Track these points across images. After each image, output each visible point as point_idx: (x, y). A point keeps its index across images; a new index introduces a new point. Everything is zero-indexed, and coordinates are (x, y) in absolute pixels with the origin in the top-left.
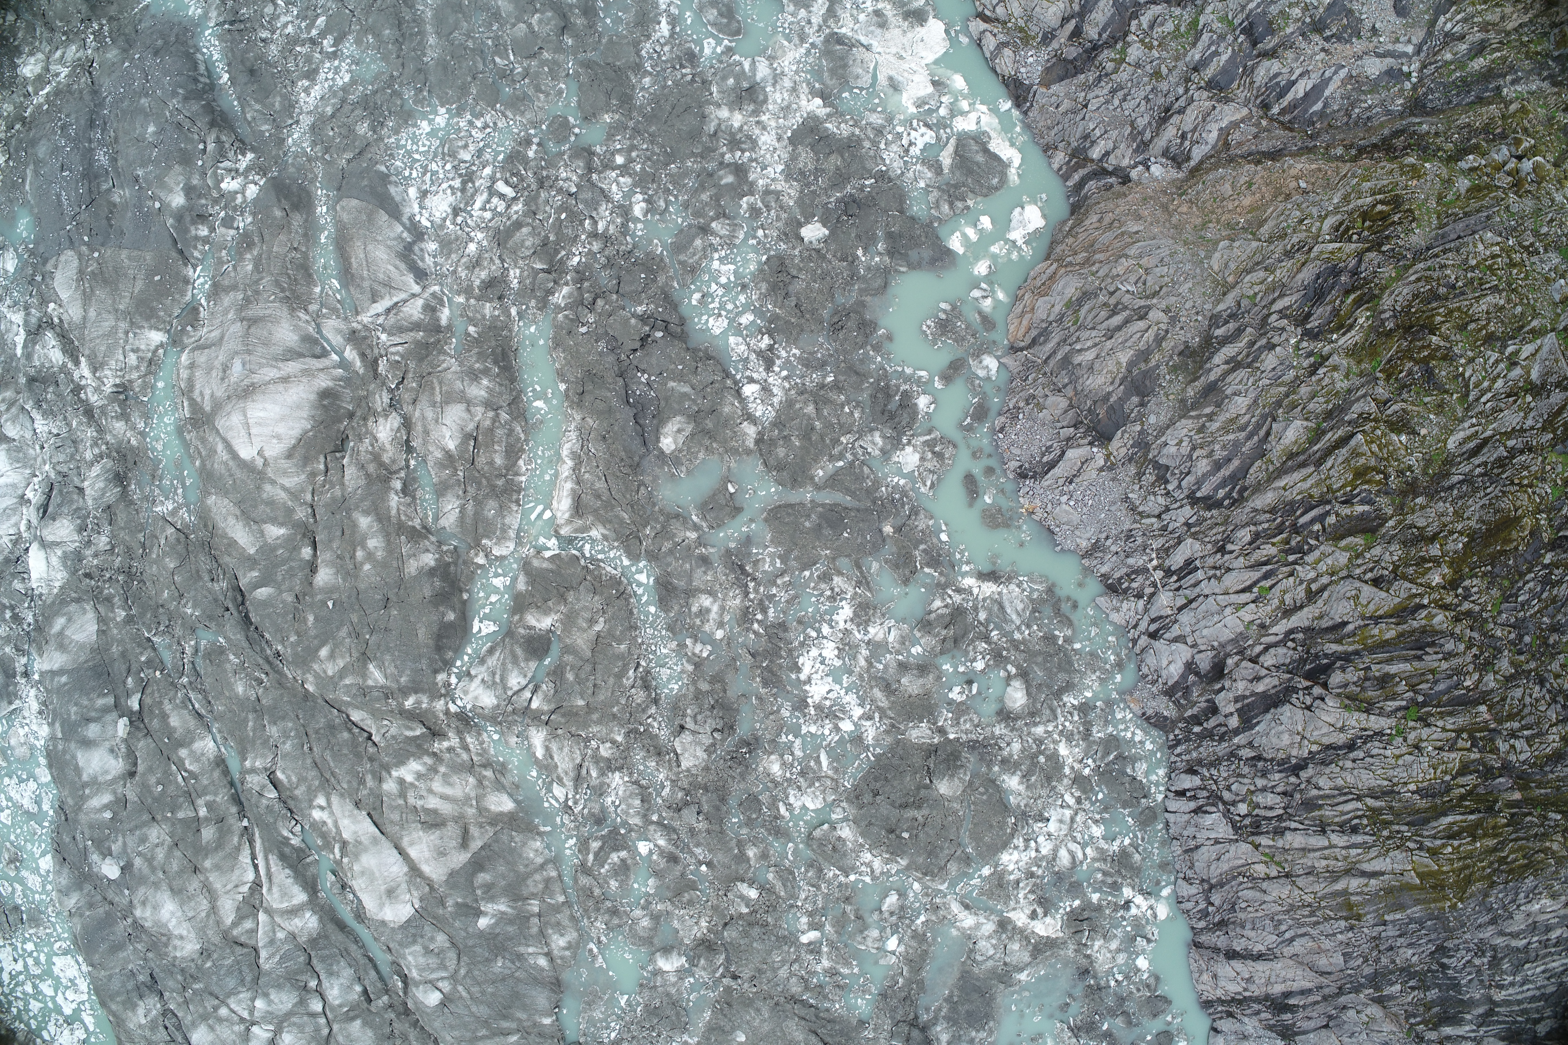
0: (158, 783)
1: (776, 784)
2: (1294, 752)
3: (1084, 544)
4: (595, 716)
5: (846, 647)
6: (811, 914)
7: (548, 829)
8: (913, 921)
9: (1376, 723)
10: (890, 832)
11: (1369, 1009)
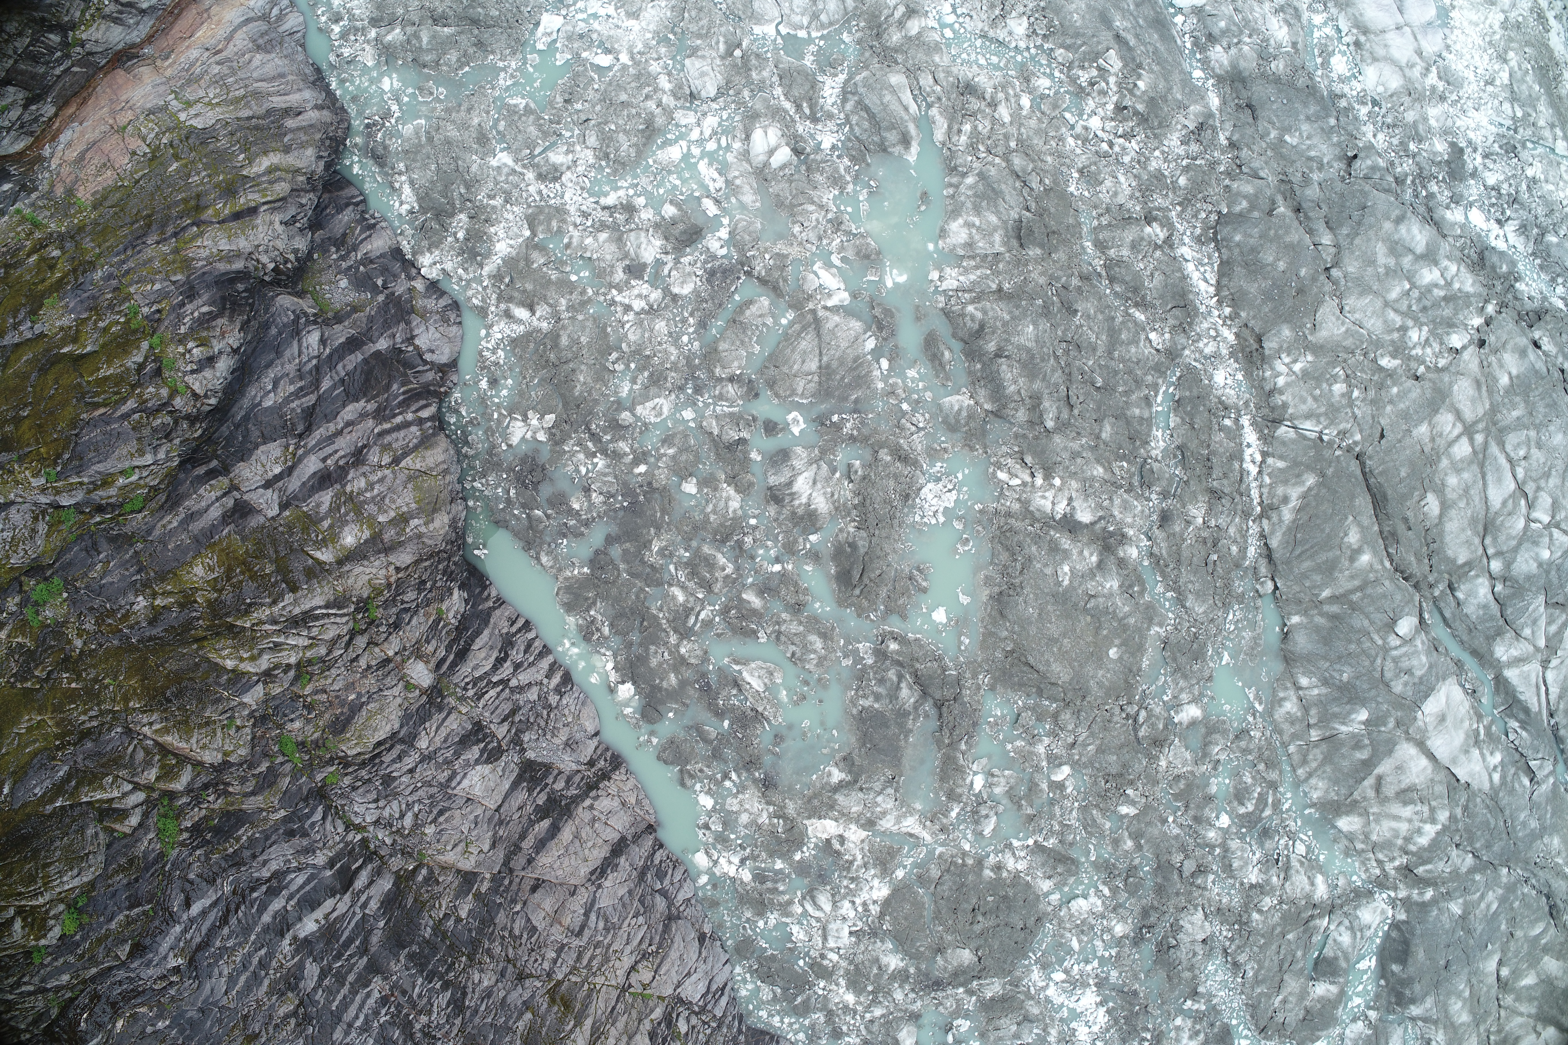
1: (1114, 909)
4: (1279, 929)
8: (962, 809)
10: (1005, 898)
11: (473, 862)
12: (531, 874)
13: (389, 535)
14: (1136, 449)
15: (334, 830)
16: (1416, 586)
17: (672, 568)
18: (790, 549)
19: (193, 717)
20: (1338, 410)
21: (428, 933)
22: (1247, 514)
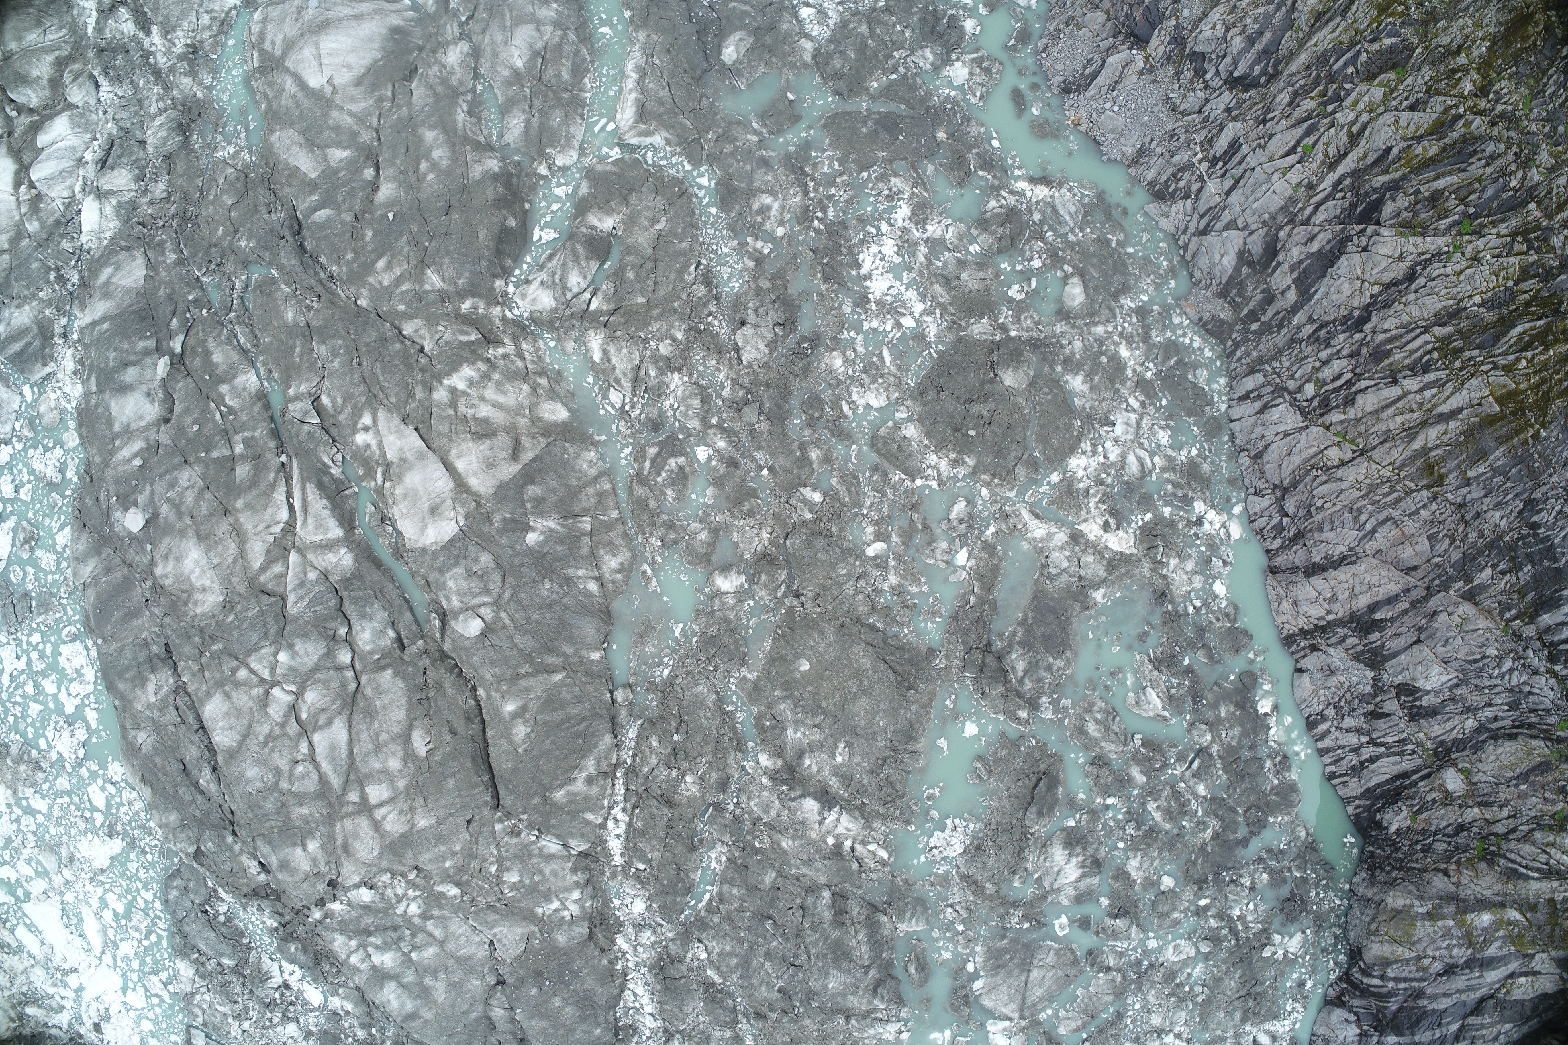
0: (194, 423)
1: (839, 383)
2: (1356, 303)
3: (1130, 151)
4: (655, 312)
5: (906, 245)
6: (876, 523)
7: (604, 438)
9: (1433, 243)
11: (1461, 608)
12: (1411, 580)
14: (743, 858)
16: (447, 658)
17: (1200, 813)
20: (516, 856)
21: (1527, 569)
22: (631, 771)
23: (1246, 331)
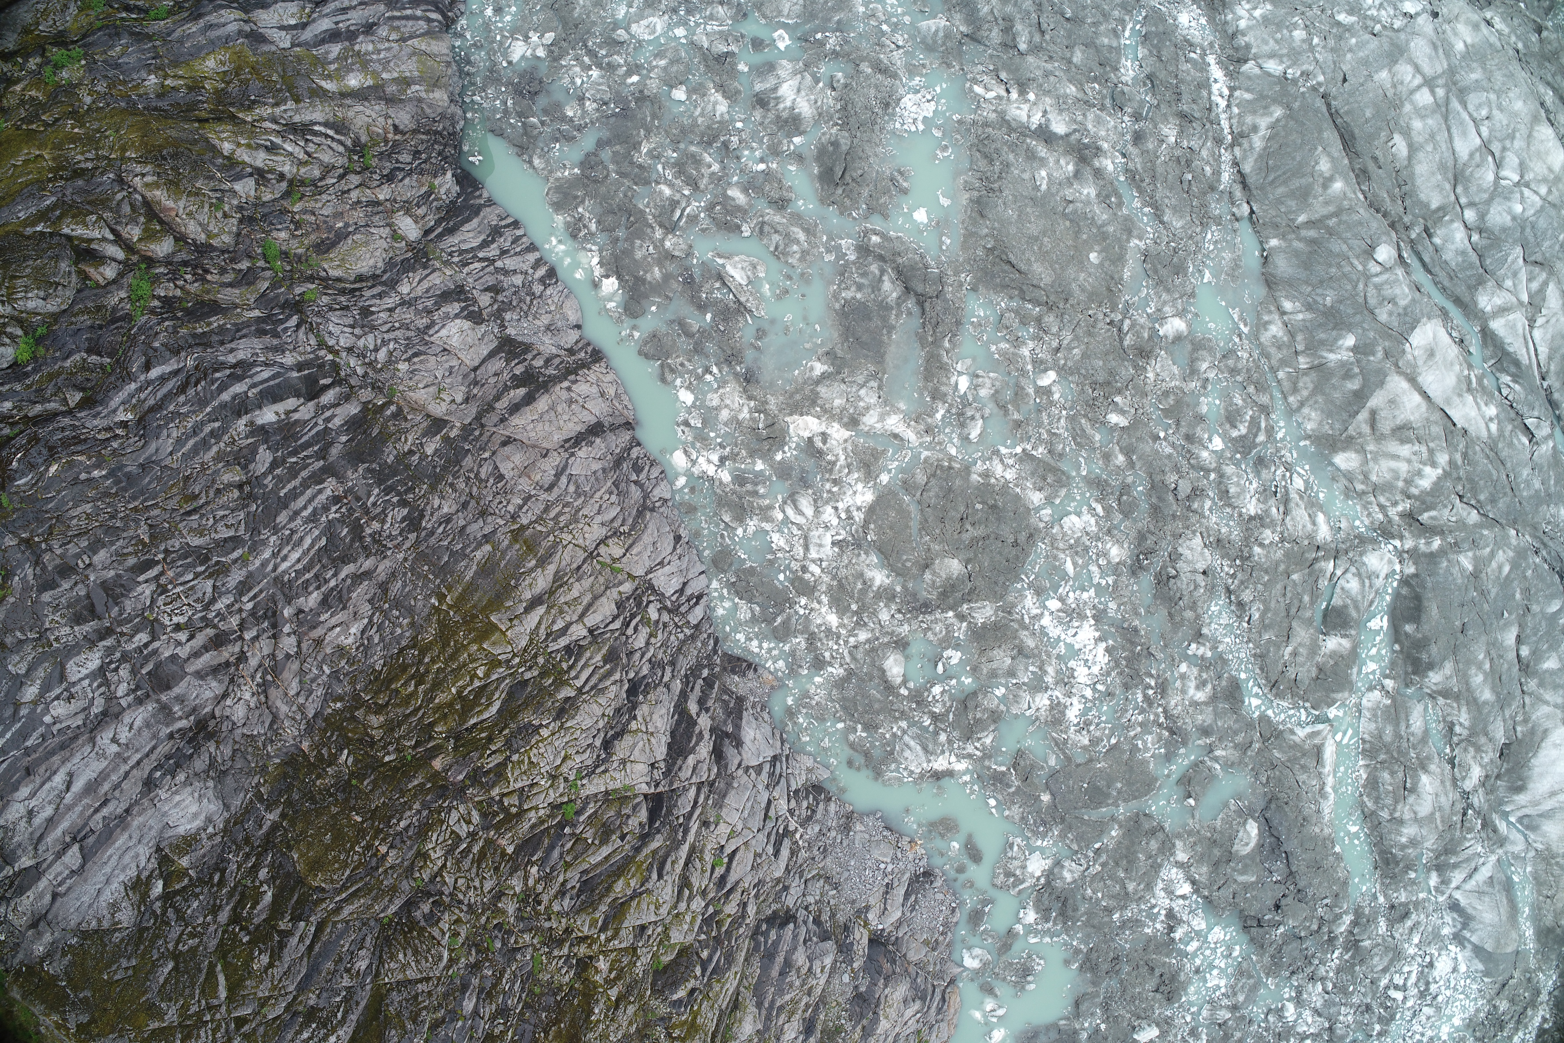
1: (1109, 532)
2: (645, 708)
3: (858, 827)
4: (1282, 567)
5: (1066, 680)
6: (1052, 403)
8: (948, 411)
9: (597, 785)
10: (994, 507)
11: (444, 409)
12: (504, 431)
13: (391, 89)
14: (1105, 73)
15: (307, 342)
16: (1392, 225)
17: (660, 167)
18: (774, 151)
19: (185, 181)
20: (1300, 53)
21: (390, 459)
22: (1219, 141)
23: (711, 666)
